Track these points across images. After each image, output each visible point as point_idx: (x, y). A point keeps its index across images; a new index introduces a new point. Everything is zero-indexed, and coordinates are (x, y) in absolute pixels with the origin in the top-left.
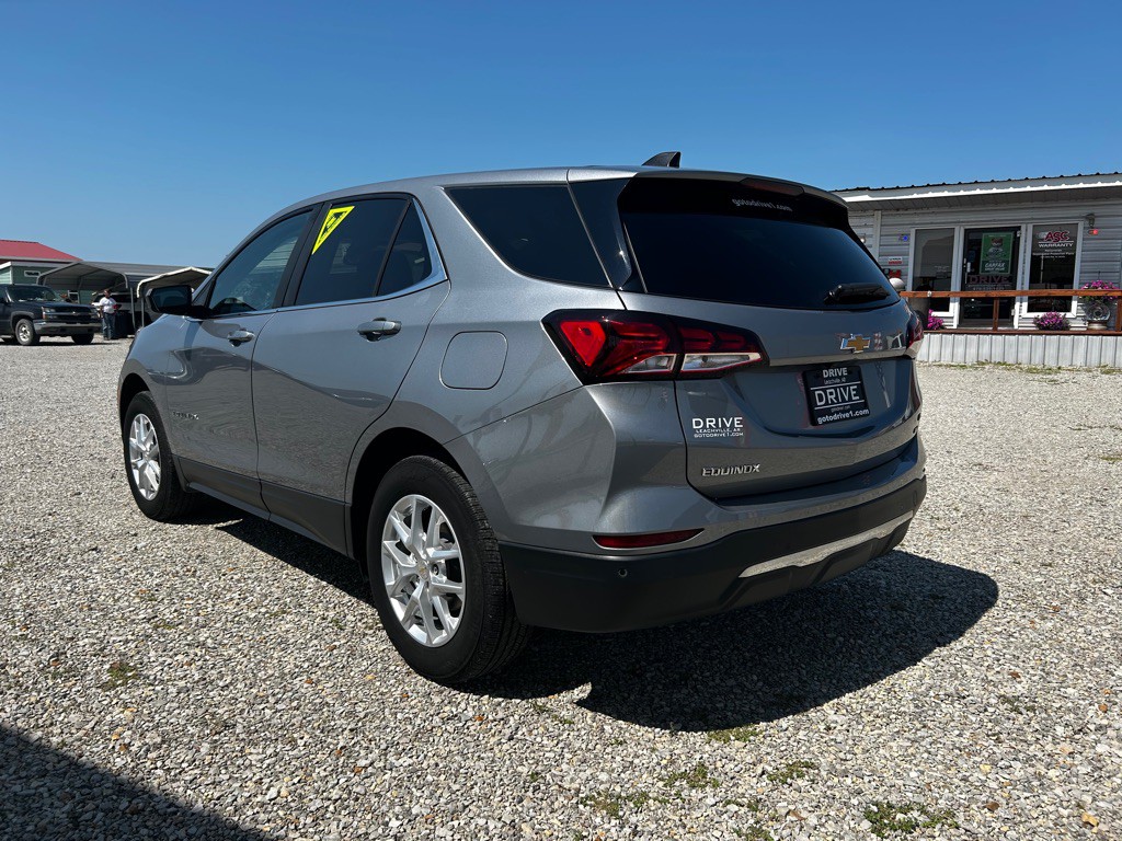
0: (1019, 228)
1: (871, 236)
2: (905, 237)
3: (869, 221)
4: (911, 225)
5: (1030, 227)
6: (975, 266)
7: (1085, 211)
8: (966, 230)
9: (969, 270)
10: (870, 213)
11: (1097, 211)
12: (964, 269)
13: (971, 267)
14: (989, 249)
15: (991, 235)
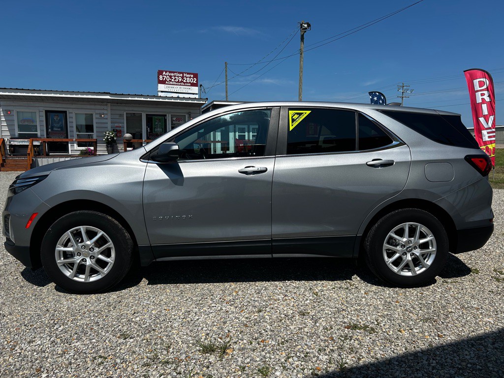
0: (166, 115)
1: (107, 114)
2: (121, 115)
3: (105, 107)
4: (125, 111)
5: (170, 115)
6: (151, 129)
7: (187, 111)
8: (146, 114)
9: (149, 131)
10: (105, 103)
11: (191, 111)
12: (147, 131)
13: (150, 130)
14: (156, 123)
15: (156, 117)
